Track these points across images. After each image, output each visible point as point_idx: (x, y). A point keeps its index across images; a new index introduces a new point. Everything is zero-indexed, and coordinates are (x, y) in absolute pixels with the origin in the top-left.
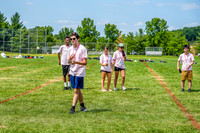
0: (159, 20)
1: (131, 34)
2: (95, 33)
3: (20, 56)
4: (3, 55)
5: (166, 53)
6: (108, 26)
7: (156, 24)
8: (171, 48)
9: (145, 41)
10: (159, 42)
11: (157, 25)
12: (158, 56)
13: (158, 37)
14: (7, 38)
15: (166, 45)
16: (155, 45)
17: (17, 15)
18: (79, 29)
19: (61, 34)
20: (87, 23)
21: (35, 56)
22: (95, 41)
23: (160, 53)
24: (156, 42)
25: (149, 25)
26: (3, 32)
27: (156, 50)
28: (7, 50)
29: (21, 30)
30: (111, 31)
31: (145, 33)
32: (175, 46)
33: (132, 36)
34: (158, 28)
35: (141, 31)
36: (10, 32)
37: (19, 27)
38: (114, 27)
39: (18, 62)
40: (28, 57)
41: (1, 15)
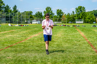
0: (81, 7)
1: (69, 14)
2: (52, 14)
3: (17, 25)
4: (9, 25)
5: (85, 22)
6: (58, 10)
8: (87, 20)
9: (75, 17)
10: (82, 17)
11: (80, 9)
13: (81, 15)
14: (11, 17)
15: (85, 18)
16: (80, 19)
17: (15, 6)
18: (44, 12)
19: (36, 14)
20: (48, 9)
21: (24, 25)
22: (52, 17)
23: (82, 22)
24: (80, 17)
25: (77, 9)
26: (9, 14)
27: (81, 21)
28: (11, 22)
29: (17, 13)
30: (60, 13)
31: (75, 13)
32: (89, 19)
34: (81, 11)
35: (73, 12)
36: (12, 14)
37: (16, 11)
38: (61, 11)
39: (16, 28)
40: (21, 25)
41: (8, 6)
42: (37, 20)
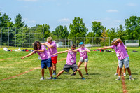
0: (136, 18)
1: (113, 30)
2: (85, 30)
3: (19, 49)
4: (5, 49)
6: (95, 23)
7: (133, 21)
9: (124, 35)
10: (136, 35)
12: (136, 47)
13: (135, 32)
14: (12, 35)
16: (133, 38)
17: (19, 16)
18: (71, 26)
19: (57, 31)
20: (78, 21)
21: (32, 49)
22: (84, 36)
24: (134, 36)
25: (128, 22)
26: (8, 30)
29: (23, 28)
30: (98, 27)
31: (125, 29)
33: (114, 32)
34: (135, 24)
35: (121, 27)
36: (14, 30)
37: (21, 25)
38: (100, 24)
40: (26, 50)
41: (6, 17)
42: (57, 41)
